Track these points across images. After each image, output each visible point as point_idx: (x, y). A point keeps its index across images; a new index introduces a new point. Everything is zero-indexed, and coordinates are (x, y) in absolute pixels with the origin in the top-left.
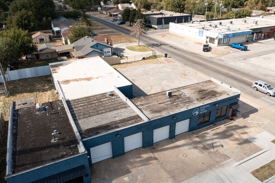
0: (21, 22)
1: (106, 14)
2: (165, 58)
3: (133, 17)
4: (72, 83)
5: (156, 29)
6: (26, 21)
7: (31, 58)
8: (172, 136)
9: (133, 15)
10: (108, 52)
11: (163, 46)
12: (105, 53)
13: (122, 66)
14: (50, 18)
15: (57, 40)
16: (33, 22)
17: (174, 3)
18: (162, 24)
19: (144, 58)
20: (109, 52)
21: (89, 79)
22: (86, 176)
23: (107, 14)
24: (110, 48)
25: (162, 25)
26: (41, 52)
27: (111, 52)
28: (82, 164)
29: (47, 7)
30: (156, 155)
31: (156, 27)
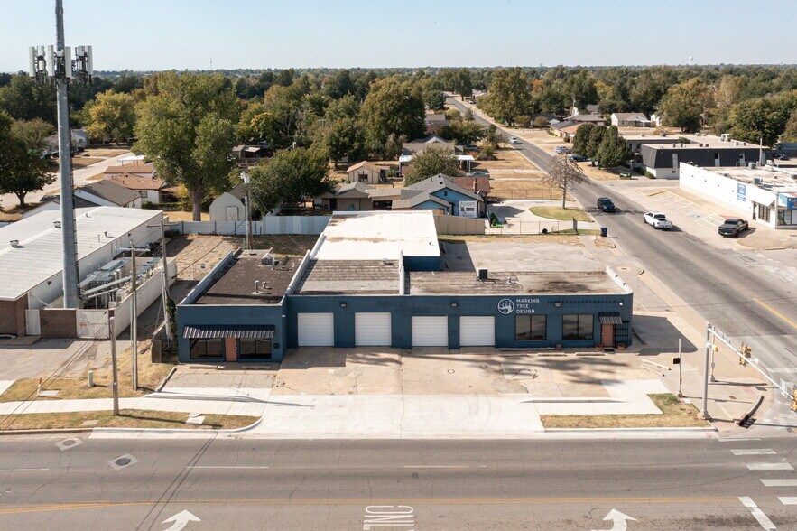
0: (338, 140)
1: (559, 135)
2: (599, 237)
3: (596, 145)
4: (344, 242)
5: (652, 177)
6: (347, 139)
7: (320, 206)
8: (454, 345)
9: (596, 141)
10: (468, 209)
11: (627, 216)
12: (463, 210)
13: (484, 238)
14: (402, 137)
15: (395, 180)
16: (359, 141)
17: (744, 117)
18: (672, 166)
19: (545, 231)
20: (472, 209)
21: (376, 241)
22: (275, 348)
23: (561, 136)
24: (476, 202)
25: (671, 170)
26: (341, 196)
27: (475, 209)
28: (272, 323)
29: (405, 113)
30: (404, 359)
31: (653, 172)
